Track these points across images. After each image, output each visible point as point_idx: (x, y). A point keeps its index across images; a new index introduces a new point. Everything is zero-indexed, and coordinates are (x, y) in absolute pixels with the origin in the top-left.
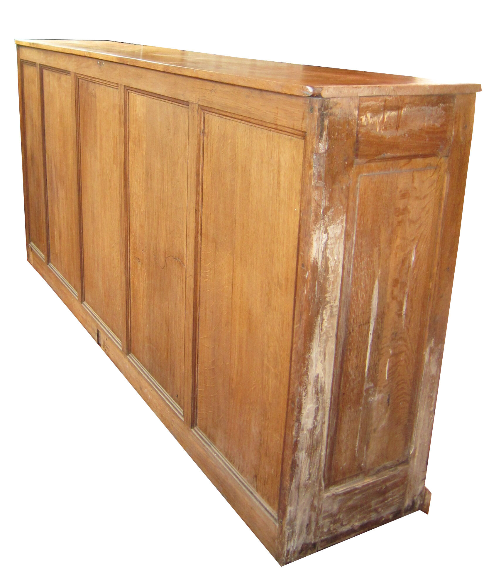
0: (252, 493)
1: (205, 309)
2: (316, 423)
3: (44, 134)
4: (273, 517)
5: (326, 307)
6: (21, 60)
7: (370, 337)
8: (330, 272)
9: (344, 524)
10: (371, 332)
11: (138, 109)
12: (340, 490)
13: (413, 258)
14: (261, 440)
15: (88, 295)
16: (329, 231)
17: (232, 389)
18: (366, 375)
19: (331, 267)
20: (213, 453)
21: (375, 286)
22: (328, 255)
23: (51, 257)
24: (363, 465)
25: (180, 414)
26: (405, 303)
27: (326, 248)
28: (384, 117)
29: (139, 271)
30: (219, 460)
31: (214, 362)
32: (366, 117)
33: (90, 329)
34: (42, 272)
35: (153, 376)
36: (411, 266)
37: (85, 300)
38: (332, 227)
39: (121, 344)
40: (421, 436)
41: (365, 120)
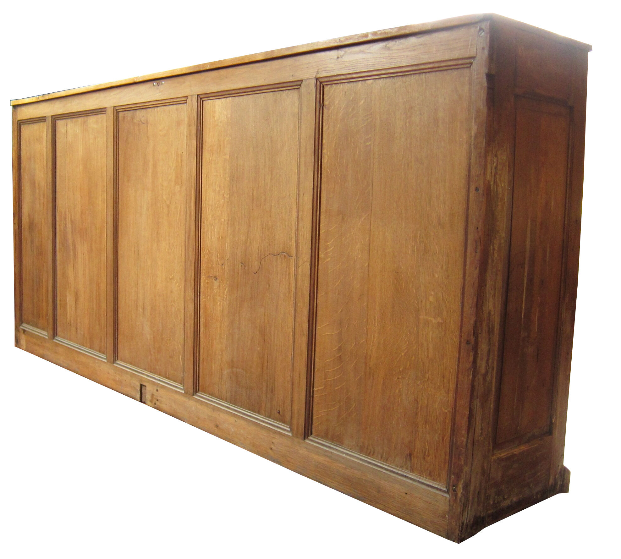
0: (406, 477)
1: (326, 293)
3: (54, 191)
4: (440, 490)
5: (496, 236)
6: (19, 122)
7: (525, 280)
8: (499, 199)
9: (506, 497)
11: (217, 115)
13: (553, 204)
14: (417, 408)
15: (123, 351)
17: (370, 368)
18: (522, 322)
19: (500, 194)
20: (341, 455)
21: (528, 226)
22: (498, 180)
23: (59, 329)
24: (519, 428)
25: (285, 430)
26: (548, 251)
27: (496, 173)
29: (215, 291)
30: (352, 459)
31: (340, 349)
33: (128, 390)
34: (41, 351)
35: (236, 405)
36: (551, 211)
37: (117, 359)
39: (182, 388)
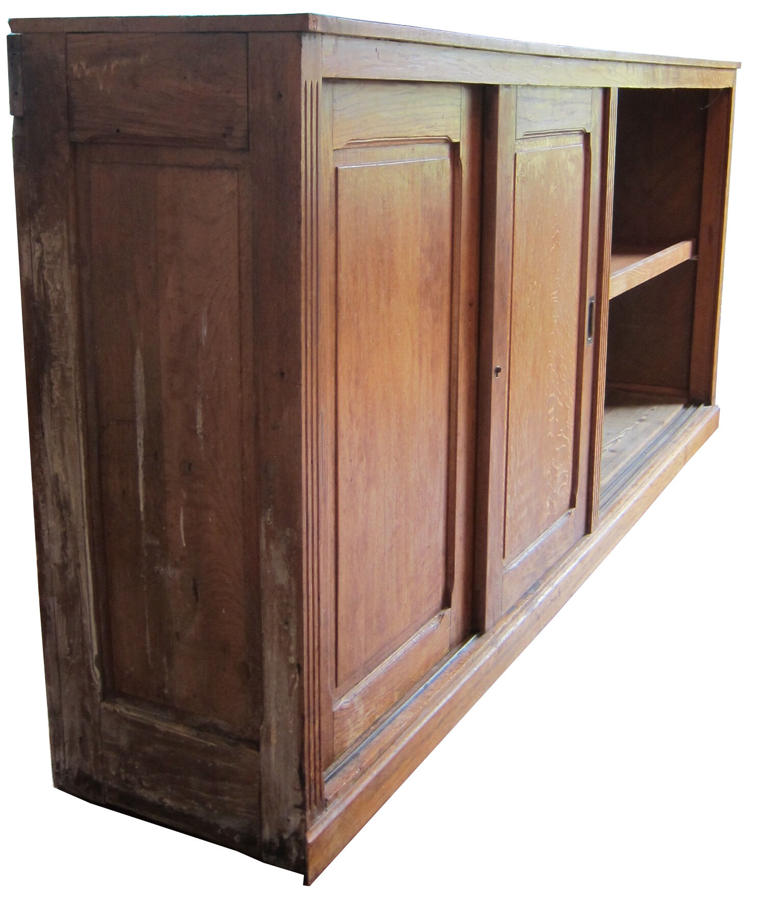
2: (65, 559)
5: (53, 363)
7: (141, 452)
8: (52, 308)
9: (144, 784)
10: (140, 440)
12: (132, 713)
13: (205, 332)
16: (43, 241)
18: (143, 518)
19: (53, 300)
21: (136, 360)
22: (46, 278)
24: (166, 691)
26: (199, 412)
27: (41, 267)
28: (109, 68)
32: (80, 66)
36: (202, 344)
38: (47, 234)
40: (277, 707)
41: (79, 69)
